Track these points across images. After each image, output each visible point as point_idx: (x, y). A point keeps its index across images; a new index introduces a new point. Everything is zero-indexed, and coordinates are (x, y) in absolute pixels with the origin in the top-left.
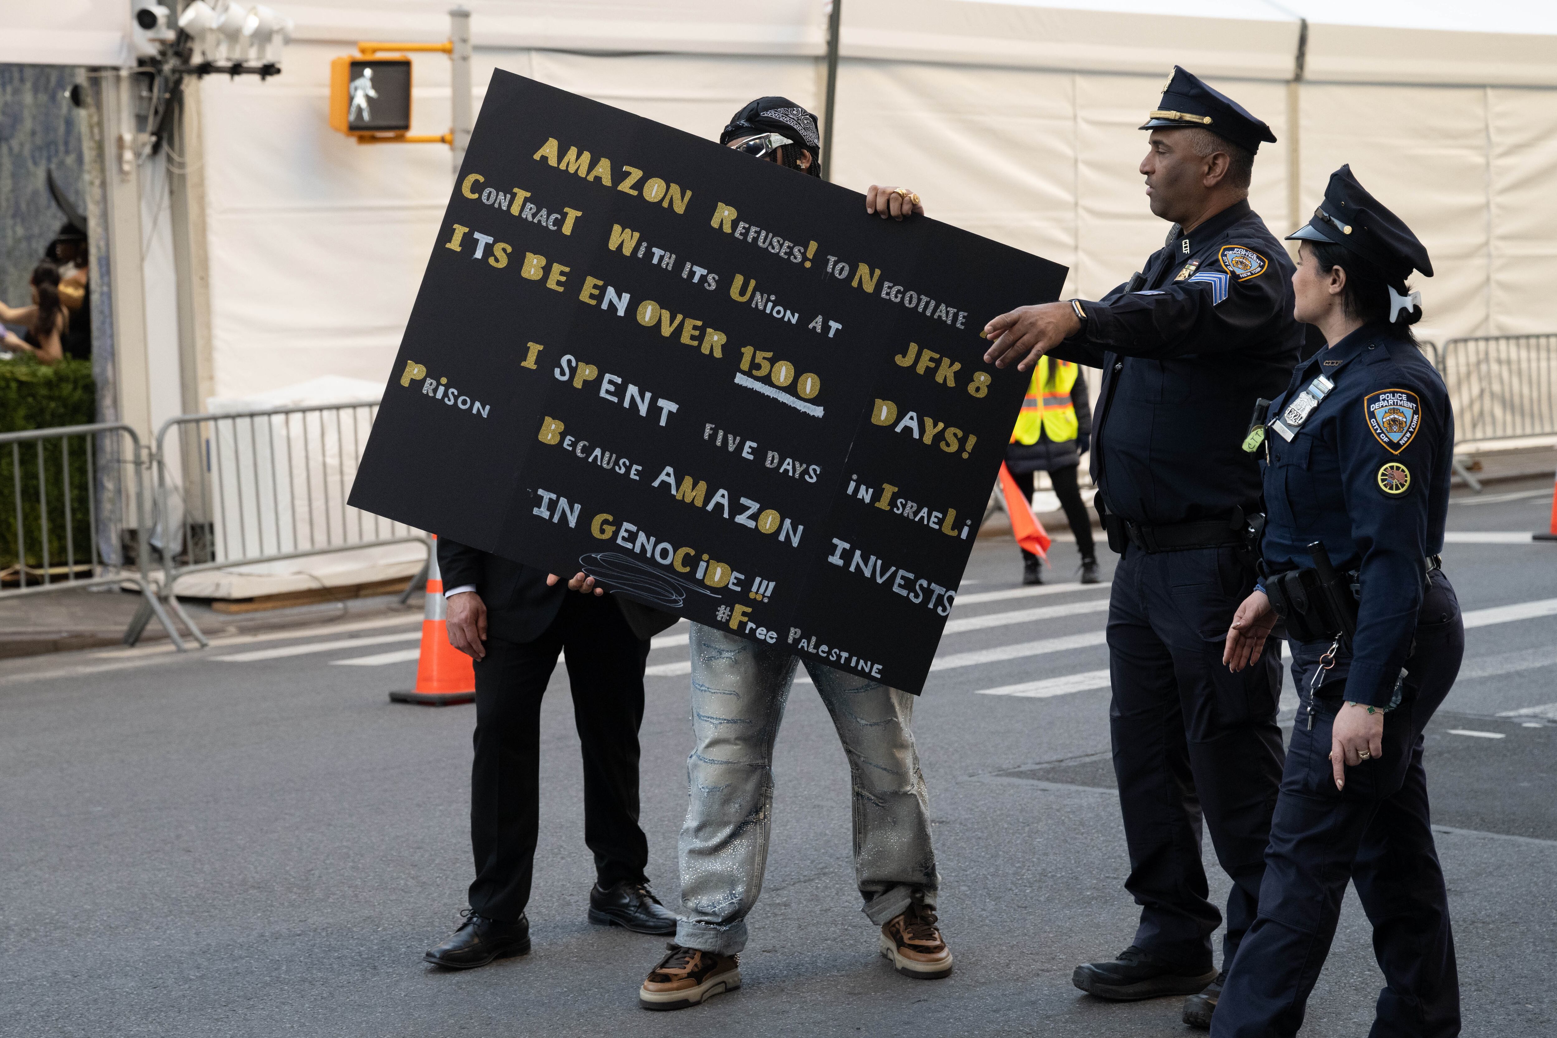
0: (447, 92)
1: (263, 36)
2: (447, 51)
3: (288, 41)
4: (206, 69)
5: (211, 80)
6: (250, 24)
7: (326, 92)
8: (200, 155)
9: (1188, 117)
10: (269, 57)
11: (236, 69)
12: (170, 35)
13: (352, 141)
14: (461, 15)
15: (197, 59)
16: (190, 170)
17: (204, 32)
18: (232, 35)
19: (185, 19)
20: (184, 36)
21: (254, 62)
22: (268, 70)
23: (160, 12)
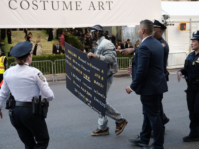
0: (189, 26)
1: (173, 22)
2: (189, 22)
3: (175, 22)
4: (168, 25)
5: (168, 26)
6: (172, 21)
7: (178, 26)
8: (167, 32)
9: (158, 26)
10: (173, 24)
11: (171, 25)
12: (165, 22)
13: (180, 30)
14: (191, 19)
15: (167, 24)
16: (166, 33)
17: (168, 22)
18: (170, 22)
19: (166, 21)
20: (166, 22)
21: (172, 24)
22: (173, 25)
23: (164, 20)
